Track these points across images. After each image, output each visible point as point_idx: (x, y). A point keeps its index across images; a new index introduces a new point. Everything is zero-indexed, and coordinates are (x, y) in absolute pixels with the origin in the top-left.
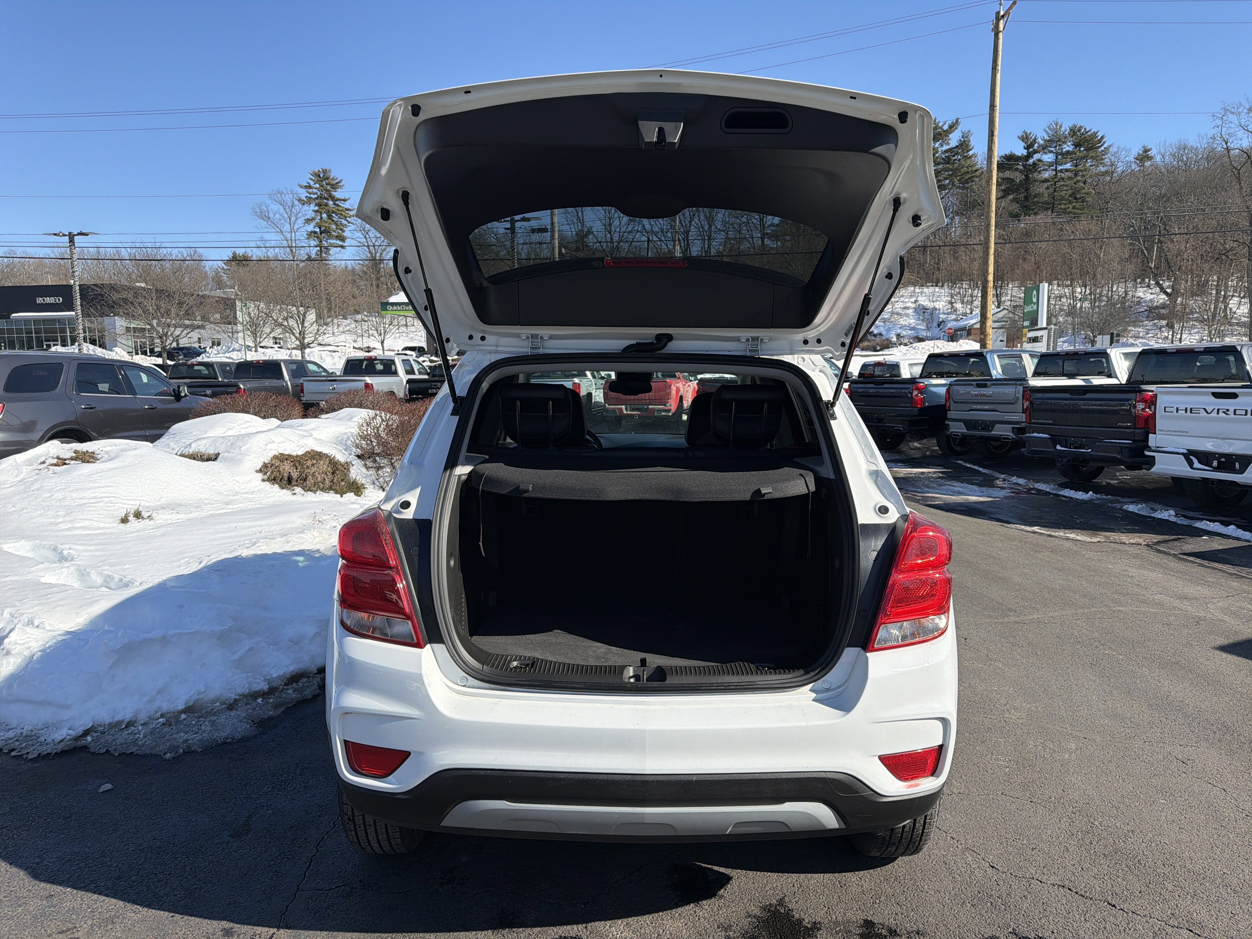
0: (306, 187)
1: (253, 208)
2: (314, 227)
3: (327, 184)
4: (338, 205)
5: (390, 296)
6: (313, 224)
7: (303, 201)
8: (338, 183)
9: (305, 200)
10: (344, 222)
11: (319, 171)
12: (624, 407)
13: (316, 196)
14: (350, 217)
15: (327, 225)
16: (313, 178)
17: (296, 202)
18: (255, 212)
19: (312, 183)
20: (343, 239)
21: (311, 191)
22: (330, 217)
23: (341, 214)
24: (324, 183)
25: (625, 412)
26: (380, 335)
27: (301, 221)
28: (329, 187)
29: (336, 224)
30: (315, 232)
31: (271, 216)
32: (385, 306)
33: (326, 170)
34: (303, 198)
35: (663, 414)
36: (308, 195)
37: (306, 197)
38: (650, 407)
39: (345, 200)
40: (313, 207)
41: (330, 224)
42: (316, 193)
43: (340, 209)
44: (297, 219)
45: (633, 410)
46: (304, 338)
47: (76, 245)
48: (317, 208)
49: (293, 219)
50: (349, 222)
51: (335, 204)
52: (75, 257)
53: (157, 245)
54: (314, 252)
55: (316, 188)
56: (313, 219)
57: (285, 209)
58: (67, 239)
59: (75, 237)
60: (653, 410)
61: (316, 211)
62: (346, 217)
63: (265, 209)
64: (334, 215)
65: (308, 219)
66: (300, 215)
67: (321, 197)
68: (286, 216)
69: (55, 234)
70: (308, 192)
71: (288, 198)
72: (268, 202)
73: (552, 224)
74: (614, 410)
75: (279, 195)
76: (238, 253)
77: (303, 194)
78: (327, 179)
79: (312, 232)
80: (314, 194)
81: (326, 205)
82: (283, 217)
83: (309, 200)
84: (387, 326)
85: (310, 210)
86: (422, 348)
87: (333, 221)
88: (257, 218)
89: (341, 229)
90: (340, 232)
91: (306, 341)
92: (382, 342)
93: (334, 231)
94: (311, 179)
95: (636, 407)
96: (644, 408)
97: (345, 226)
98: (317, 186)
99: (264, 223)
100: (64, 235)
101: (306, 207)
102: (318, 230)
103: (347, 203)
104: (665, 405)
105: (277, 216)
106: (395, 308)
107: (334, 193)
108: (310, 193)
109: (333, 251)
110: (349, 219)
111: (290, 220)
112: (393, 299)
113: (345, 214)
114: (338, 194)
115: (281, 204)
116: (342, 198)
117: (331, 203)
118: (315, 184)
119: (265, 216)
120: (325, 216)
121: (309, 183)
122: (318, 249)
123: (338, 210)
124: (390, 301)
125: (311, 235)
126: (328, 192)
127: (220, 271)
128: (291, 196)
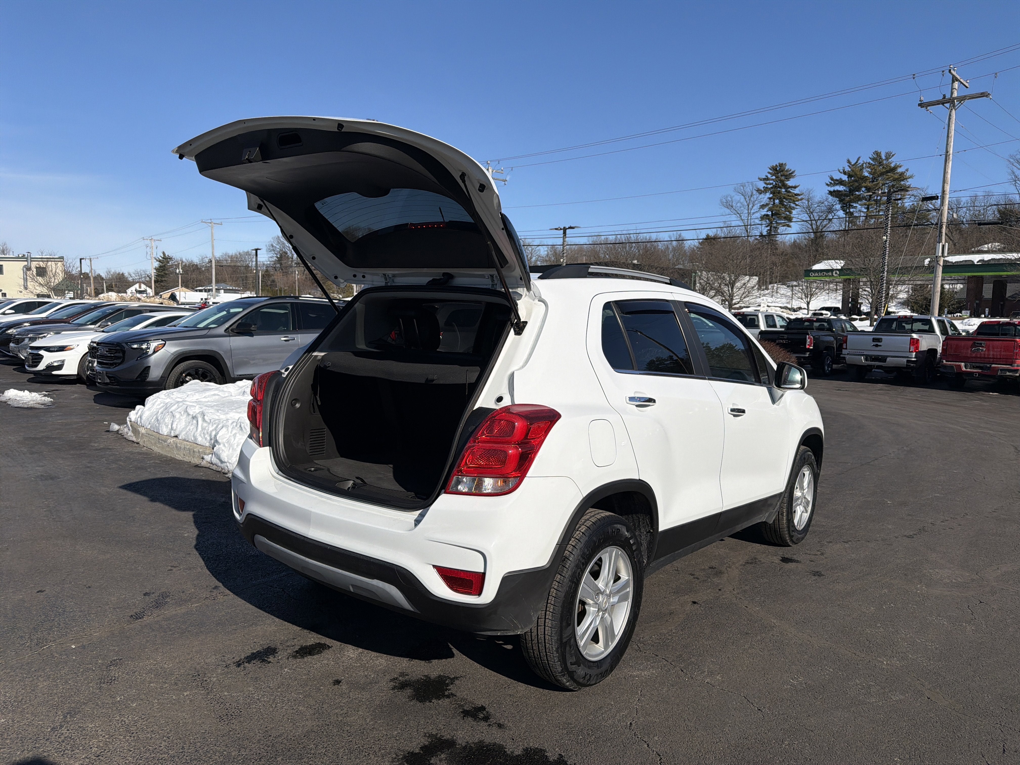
0: (764, 179)
1: (721, 200)
2: (767, 211)
3: (781, 176)
4: (789, 192)
5: (813, 265)
6: (766, 210)
7: (761, 190)
8: (791, 173)
9: (763, 189)
10: (792, 205)
11: (776, 165)
12: (963, 364)
13: (771, 186)
14: (797, 201)
15: (778, 209)
16: (771, 171)
17: (755, 192)
18: (722, 203)
19: (769, 176)
20: (789, 219)
21: (768, 182)
22: (781, 202)
23: (791, 199)
24: (779, 175)
25: (964, 369)
26: (807, 297)
27: (756, 207)
28: (783, 178)
29: (785, 207)
30: (767, 215)
31: (734, 205)
32: (808, 272)
33: (782, 164)
34: (761, 188)
35: (1008, 373)
36: (765, 186)
37: (764, 187)
38: (993, 365)
39: (795, 187)
40: (768, 195)
41: (780, 207)
42: (772, 183)
43: (791, 194)
44: (754, 205)
45: (974, 367)
46: (732, 300)
48: (771, 196)
49: (750, 206)
50: (797, 205)
51: (786, 191)
52: (566, 243)
54: (765, 230)
55: (773, 180)
56: (767, 205)
57: (745, 199)
59: (567, 230)
60: (997, 370)
61: (770, 198)
62: (794, 201)
63: (730, 199)
64: (784, 200)
65: (763, 205)
66: (756, 202)
67: (775, 187)
68: (746, 204)
69: (556, 229)
70: (766, 183)
71: (748, 189)
72: (733, 194)
73: (943, 191)
74: (951, 367)
75: (742, 188)
76: (710, 235)
77: (761, 185)
78: (782, 171)
79: (764, 215)
80: (770, 184)
81: (779, 192)
82: (743, 205)
83: (766, 190)
84: (814, 290)
85: (765, 198)
86: (837, 308)
87: (783, 205)
88: (723, 207)
89: (788, 211)
90: (787, 213)
91: (734, 302)
92: (808, 304)
93: (784, 213)
94: (769, 173)
95: (978, 365)
96: (986, 367)
97: (794, 208)
98: (774, 177)
99: (728, 211)
100: (561, 229)
101: (762, 196)
102: (770, 213)
103: (797, 189)
104: (1011, 365)
105: (739, 205)
106: (817, 274)
107: (787, 182)
108: (767, 184)
109: (781, 229)
110: (797, 203)
111: (748, 206)
112: (816, 267)
113: (794, 198)
114: (790, 183)
115: (743, 195)
116: (794, 185)
117: (783, 190)
118: (772, 176)
119: (729, 205)
120: (777, 201)
121: (767, 176)
122: (769, 228)
123: (788, 196)
124: (813, 269)
125: (763, 217)
126: (782, 181)
127: (695, 248)
128: (751, 188)
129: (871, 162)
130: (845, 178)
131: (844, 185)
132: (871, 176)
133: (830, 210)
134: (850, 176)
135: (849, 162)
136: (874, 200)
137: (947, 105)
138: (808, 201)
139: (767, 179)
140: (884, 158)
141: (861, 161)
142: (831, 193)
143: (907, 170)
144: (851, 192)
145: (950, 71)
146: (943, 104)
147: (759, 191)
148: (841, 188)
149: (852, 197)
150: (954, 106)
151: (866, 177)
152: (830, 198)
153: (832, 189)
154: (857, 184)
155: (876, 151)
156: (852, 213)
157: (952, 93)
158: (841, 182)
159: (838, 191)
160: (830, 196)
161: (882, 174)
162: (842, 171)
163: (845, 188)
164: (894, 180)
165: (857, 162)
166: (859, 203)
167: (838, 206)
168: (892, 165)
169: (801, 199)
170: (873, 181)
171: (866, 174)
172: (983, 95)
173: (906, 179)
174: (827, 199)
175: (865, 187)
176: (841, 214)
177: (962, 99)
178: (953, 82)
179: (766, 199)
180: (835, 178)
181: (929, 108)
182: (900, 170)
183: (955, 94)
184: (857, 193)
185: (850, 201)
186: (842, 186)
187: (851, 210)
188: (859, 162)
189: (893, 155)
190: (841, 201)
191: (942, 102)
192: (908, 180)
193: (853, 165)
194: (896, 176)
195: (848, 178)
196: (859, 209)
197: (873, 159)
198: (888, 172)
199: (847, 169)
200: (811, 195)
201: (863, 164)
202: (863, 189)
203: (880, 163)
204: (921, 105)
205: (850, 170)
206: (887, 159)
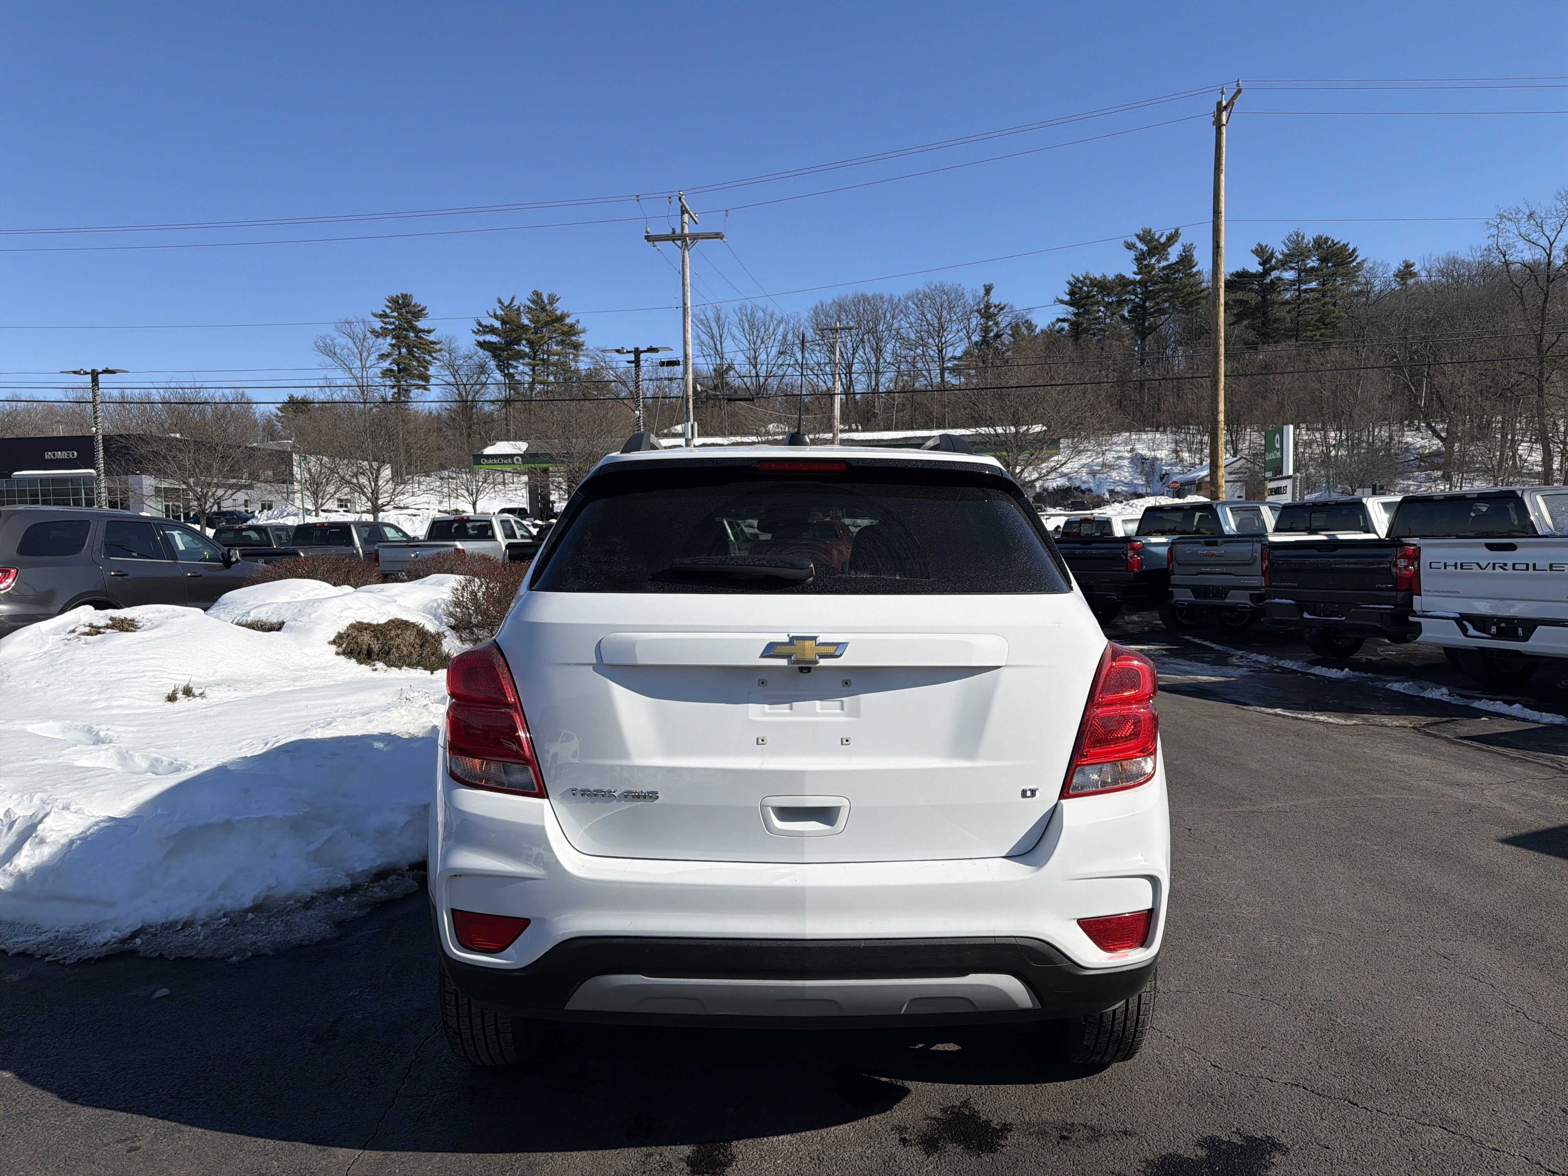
0: (381, 316)
1: (315, 343)
2: (390, 364)
3: (407, 312)
4: (421, 338)
5: (485, 447)
6: (389, 361)
7: (377, 332)
8: (421, 310)
9: (380, 331)
10: (428, 358)
11: (397, 296)
13: (393, 327)
14: (435, 352)
15: (407, 361)
16: (390, 305)
17: (369, 335)
18: (318, 347)
19: (388, 311)
20: (426, 378)
21: (387, 320)
22: (410, 352)
23: (424, 349)
24: (404, 311)
26: (472, 495)
27: (374, 357)
28: (409, 316)
29: (418, 360)
30: (392, 371)
31: (338, 350)
32: (479, 458)
33: (406, 295)
34: (378, 328)
36: (384, 325)
37: (381, 328)
39: (429, 332)
40: (389, 340)
41: (410, 360)
42: (394, 323)
43: (423, 342)
44: (369, 355)
46: (377, 499)
47: (100, 385)
48: (394, 341)
49: (365, 355)
50: (434, 358)
51: (416, 336)
52: (99, 399)
53: (198, 385)
54: (390, 394)
55: (394, 317)
56: (388, 355)
57: (355, 343)
58: (89, 378)
59: (100, 376)
61: (393, 346)
62: (430, 352)
63: (331, 343)
64: (415, 349)
65: (383, 354)
66: (373, 349)
67: (399, 328)
68: (356, 351)
69: (75, 372)
71: (359, 329)
72: (335, 334)
73: (686, 355)
75: (347, 326)
76: (295, 396)
77: (378, 325)
78: (408, 306)
79: (387, 370)
80: (391, 324)
81: (406, 337)
82: (353, 353)
83: (384, 333)
84: (480, 484)
85: (386, 343)
86: (524, 510)
87: (414, 356)
88: (320, 353)
89: (424, 367)
90: (423, 369)
91: (380, 502)
92: (474, 504)
93: (416, 369)
94: (387, 306)
97: (429, 363)
98: (395, 314)
99: (329, 360)
100: (86, 373)
101: (380, 340)
103: (432, 334)
105: (345, 351)
106: (490, 461)
107: (416, 323)
108: (386, 323)
109: (414, 393)
110: (434, 355)
111: (361, 355)
112: (488, 451)
113: (429, 348)
114: (421, 324)
115: (350, 337)
116: (427, 329)
117: (412, 335)
118: (392, 312)
119: (330, 351)
120: (404, 350)
121: (384, 311)
122: (396, 390)
123: (420, 343)
124: (485, 453)
125: (387, 373)
126: (409, 322)
127: (272, 417)
128: (363, 327)
129: (531, 305)
130: (497, 324)
131: (499, 336)
132: (533, 326)
133: (482, 369)
134: (504, 322)
135: (500, 302)
136: (540, 360)
137: (679, 243)
138: (450, 354)
139: (384, 315)
140: (546, 301)
141: (516, 303)
142: (482, 345)
143: (578, 321)
144: (509, 344)
145: (680, 198)
146: (673, 240)
147: (376, 334)
148: (493, 339)
149: (510, 352)
150: (686, 245)
151: (527, 325)
152: (481, 352)
153: (481, 339)
154: (514, 335)
155: (535, 291)
156: (511, 376)
157: (683, 228)
158: (492, 330)
159: (489, 342)
160: (479, 348)
161: (547, 324)
162: (492, 314)
163: (498, 339)
164: (563, 333)
165: (511, 303)
166: (521, 361)
167: (492, 364)
168: (559, 312)
169: (440, 350)
170: (536, 333)
171: (526, 322)
172: (718, 236)
173: (578, 333)
174: (476, 353)
175: (526, 340)
176: (498, 376)
177: (695, 237)
178: (683, 213)
179: (386, 346)
180: (484, 324)
181: (656, 243)
182: (568, 321)
183: (686, 231)
184: (516, 347)
185: (508, 359)
186: (494, 336)
187: (511, 371)
188: (514, 303)
189: (558, 299)
190: (495, 357)
191: (673, 237)
192: (581, 335)
193: (506, 307)
194: (566, 329)
195: (502, 324)
196: (522, 370)
197: (533, 302)
198: (554, 321)
199: (499, 312)
200: (453, 346)
201: (519, 307)
202: (524, 342)
203: (543, 309)
204: (648, 238)
205: (503, 313)
206: (551, 304)
